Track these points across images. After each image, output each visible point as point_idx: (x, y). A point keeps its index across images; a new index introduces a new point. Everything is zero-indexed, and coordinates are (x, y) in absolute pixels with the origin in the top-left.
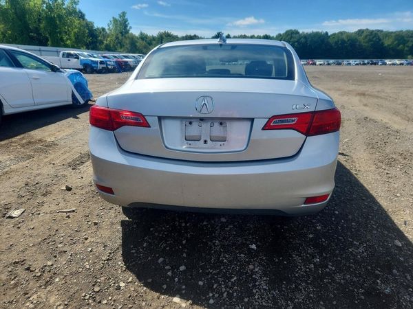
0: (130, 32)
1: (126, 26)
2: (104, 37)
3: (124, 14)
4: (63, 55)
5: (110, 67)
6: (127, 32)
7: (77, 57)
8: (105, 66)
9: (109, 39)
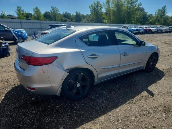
0: (166, 15)
1: (165, 12)
2: (151, 18)
3: (165, 7)
4: (123, 27)
5: (140, 32)
6: (164, 15)
7: (127, 28)
8: (138, 31)
9: (152, 19)
